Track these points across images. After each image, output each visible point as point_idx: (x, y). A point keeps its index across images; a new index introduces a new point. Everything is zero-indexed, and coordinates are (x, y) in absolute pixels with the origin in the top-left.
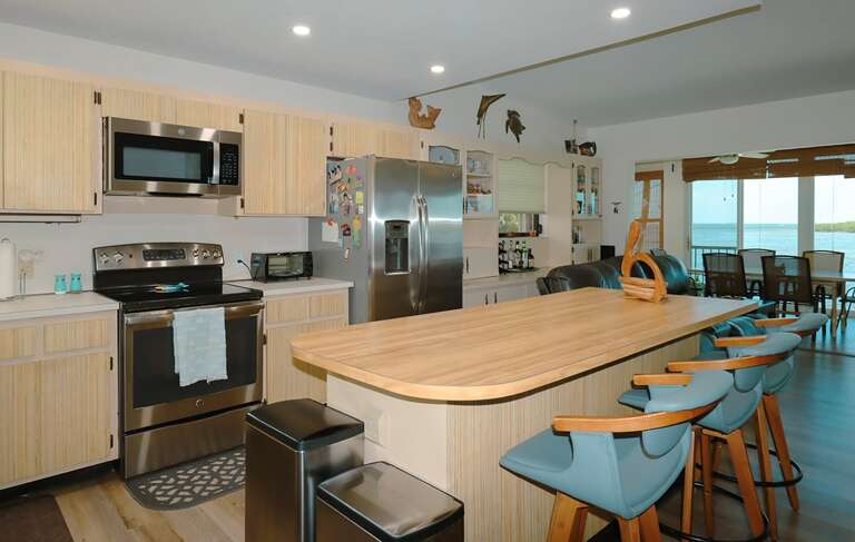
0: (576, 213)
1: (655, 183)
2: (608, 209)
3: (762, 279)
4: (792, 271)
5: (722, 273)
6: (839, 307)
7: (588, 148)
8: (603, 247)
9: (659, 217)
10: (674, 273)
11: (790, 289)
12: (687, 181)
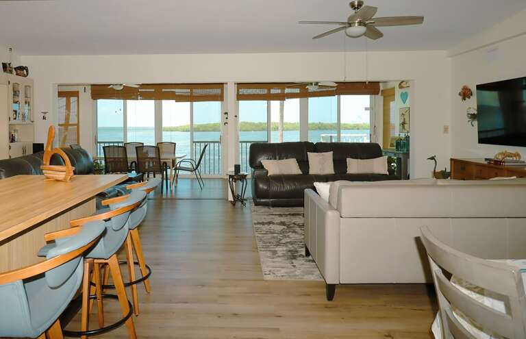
0: (12, 119)
1: (73, 99)
2: (38, 116)
3: (136, 160)
4: (152, 155)
5: (115, 158)
6: (173, 173)
7: (22, 70)
8: (34, 144)
9: (76, 122)
10: (84, 160)
11: (151, 165)
12: (94, 99)
